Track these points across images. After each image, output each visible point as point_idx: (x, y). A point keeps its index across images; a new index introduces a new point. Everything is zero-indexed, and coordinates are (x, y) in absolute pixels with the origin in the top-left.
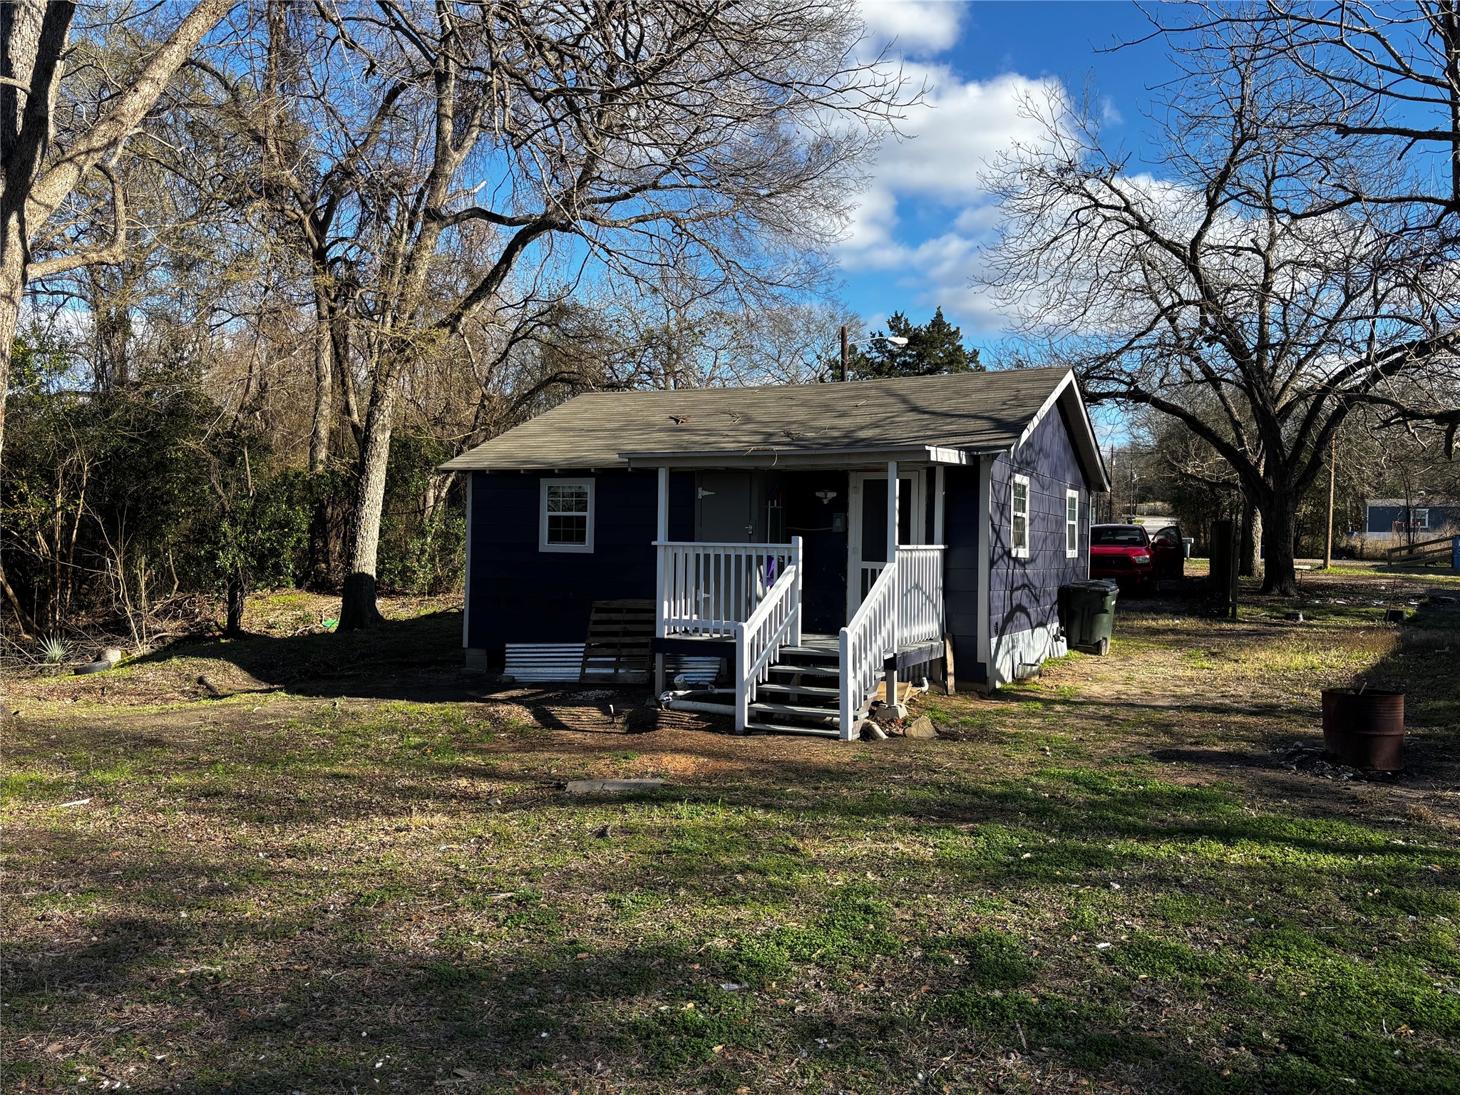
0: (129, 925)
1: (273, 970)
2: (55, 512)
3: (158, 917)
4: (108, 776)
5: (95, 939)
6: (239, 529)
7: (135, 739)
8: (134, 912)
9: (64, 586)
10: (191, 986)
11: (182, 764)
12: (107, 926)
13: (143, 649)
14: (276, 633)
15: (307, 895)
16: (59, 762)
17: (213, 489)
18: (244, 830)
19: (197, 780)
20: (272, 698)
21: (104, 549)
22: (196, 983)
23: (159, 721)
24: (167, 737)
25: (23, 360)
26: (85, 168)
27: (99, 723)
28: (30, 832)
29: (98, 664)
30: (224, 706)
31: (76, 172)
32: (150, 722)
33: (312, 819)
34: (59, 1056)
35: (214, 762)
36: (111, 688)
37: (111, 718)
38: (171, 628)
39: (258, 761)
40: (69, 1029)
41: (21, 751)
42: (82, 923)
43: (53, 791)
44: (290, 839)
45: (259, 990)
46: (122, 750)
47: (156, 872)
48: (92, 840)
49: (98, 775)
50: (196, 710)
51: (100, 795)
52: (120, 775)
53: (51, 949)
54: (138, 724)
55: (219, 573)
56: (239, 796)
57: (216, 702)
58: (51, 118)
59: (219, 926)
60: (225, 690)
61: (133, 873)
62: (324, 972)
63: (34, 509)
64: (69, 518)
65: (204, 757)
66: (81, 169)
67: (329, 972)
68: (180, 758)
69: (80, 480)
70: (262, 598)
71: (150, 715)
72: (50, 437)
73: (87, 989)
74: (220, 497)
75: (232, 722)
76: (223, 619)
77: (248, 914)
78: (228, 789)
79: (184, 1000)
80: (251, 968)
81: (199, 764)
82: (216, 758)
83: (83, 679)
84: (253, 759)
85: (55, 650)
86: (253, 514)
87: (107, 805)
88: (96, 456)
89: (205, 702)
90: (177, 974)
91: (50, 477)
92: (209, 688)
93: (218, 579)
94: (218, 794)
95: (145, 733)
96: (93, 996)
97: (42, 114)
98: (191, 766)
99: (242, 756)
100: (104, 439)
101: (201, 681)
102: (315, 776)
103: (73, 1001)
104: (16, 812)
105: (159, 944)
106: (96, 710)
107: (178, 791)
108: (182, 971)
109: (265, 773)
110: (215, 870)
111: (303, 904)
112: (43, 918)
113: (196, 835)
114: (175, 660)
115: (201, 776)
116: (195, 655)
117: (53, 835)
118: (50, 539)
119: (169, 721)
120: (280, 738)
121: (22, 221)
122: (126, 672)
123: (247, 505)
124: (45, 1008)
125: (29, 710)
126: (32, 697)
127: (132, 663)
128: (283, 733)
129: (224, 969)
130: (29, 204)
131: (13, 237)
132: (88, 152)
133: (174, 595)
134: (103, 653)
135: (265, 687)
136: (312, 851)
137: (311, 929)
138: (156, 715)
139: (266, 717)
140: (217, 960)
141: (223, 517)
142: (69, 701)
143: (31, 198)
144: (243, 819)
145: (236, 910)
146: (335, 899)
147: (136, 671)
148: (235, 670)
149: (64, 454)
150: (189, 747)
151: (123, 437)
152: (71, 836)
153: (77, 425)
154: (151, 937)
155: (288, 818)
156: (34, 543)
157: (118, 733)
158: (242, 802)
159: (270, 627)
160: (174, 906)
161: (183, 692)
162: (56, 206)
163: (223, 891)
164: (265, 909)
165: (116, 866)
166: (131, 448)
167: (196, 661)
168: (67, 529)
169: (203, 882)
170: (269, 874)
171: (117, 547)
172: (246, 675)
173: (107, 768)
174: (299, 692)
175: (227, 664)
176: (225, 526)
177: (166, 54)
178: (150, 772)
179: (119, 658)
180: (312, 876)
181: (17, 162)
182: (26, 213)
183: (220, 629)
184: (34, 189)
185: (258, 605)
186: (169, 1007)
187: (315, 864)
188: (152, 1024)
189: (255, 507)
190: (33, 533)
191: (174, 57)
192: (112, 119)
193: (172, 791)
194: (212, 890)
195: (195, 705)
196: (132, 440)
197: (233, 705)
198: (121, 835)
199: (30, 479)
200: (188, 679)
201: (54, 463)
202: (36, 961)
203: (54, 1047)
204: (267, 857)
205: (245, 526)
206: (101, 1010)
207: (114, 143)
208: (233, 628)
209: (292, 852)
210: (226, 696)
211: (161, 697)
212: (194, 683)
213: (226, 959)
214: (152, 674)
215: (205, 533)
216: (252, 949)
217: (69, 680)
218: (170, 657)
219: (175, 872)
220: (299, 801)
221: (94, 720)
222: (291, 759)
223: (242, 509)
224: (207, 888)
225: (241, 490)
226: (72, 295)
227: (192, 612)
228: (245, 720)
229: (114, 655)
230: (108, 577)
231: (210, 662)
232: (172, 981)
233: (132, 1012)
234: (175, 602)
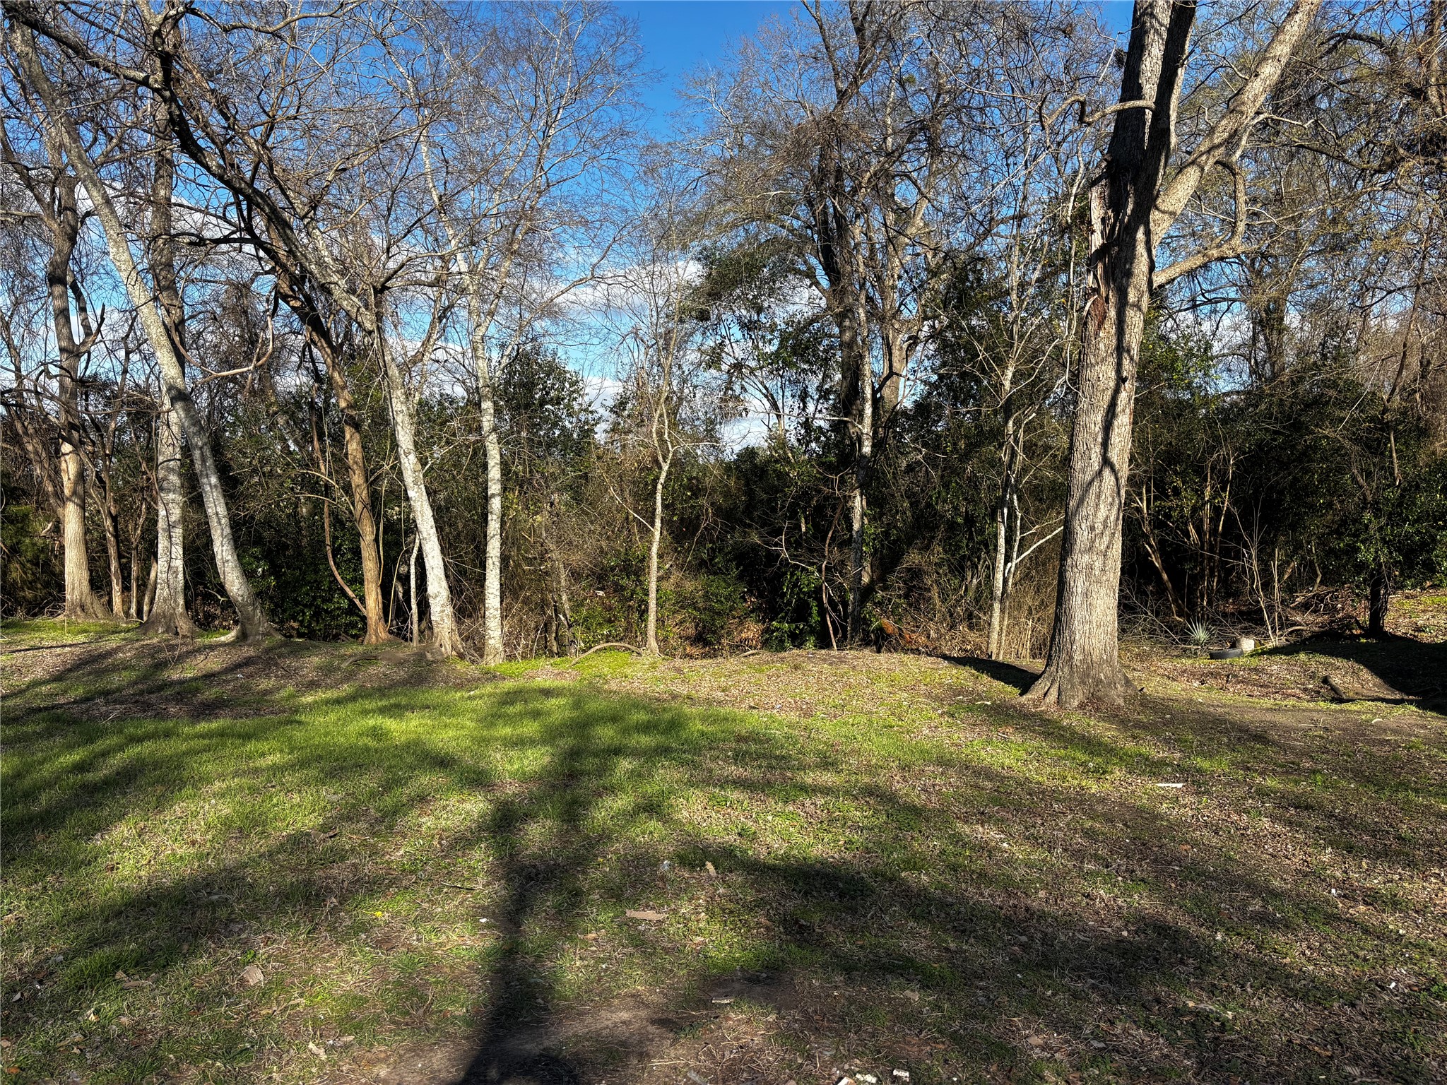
0: (1163, 929)
1: (1290, 1041)
2: (1204, 504)
3: (1193, 929)
4: (1206, 765)
5: (1125, 933)
6: (1383, 521)
7: (1241, 731)
8: (1175, 917)
9: (1212, 575)
10: (1193, 1025)
11: (1281, 766)
12: (1143, 923)
13: (1274, 642)
14: (1425, 637)
15: (1365, 960)
16: (1167, 741)
17: (1354, 478)
18: (1327, 855)
19: (1291, 786)
20: (1398, 711)
21: (1239, 538)
22: (1199, 1023)
23: (1269, 717)
24: (1273, 734)
25: (1172, 365)
26: (1206, 168)
27: (1212, 709)
28: (1121, 804)
29: (1232, 651)
30: (1342, 711)
31: (1198, 174)
32: (1260, 716)
33: (1411, 864)
34: (1037, 1050)
35: (1314, 772)
36: (1235, 676)
37: (1224, 706)
38: (1308, 622)
39: (1366, 779)
40: (1057, 1025)
41: (1139, 725)
42: (1119, 913)
43: (1154, 768)
44: (1376, 882)
45: (1263, 1061)
46: (1226, 740)
47: (1212, 878)
48: (1170, 827)
49: (1200, 762)
50: (1311, 711)
51: (1193, 782)
52: (1217, 765)
53: (1084, 931)
54: (1248, 717)
55: (1360, 567)
56: (1331, 815)
57: (1334, 706)
58: (1172, 128)
59: (1251, 963)
60: (1351, 694)
61: (1193, 872)
62: (1348, 1069)
63: (1188, 501)
64: (1217, 510)
65: (1307, 764)
66: (1203, 170)
67: (1355, 1071)
68: (1281, 759)
69: (1226, 471)
70: (1414, 597)
71: (1262, 709)
72: (1200, 435)
73: (1093, 987)
74: (1361, 487)
75: (1345, 730)
76: (1364, 617)
77: (1288, 960)
78: (1321, 806)
79: (1179, 1039)
80: (1265, 1029)
81: (1299, 770)
82: (1319, 767)
83: (1217, 663)
84: (1358, 775)
85: (1200, 634)
86: (1400, 505)
87: (1198, 793)
88: (1240, 450)
89: (1322, 704)
90: (1185, 1005)
91: (1200, 472)
92: (1334, 689)
93: (1359, 574)
94: (1308, 807)
95: (1252, 727)
96: (1096, 997)
97: (1165, 126)
98: (1291, 770)
99: (1347, 770)
100: (1249, 434)
101: (1325, 680)
102: (1427, 811)
103: (1075, 995)
104: (1117, 783)
105: (1182, 962)
106: (1216, 696)
107: (1268, 795)
108: (1191, 1004)
109: (1368, 795)
110: (1275, 894)
111: (1355, 970)
112: (1088, 896)
113: (1274, 848)
114: (1302, 656)
115: (1297, 783)
116: (1323, 652)
117: (1139, 811)
118: (1199, 530)
119: (1279, 718)
120: (1396, 758)
121: (1148, 233)
122: (1254, 662)
123: (1392, 495)
124: (1050, 993)
125: (1154, 687)
126: (1163, 676)
127: (1263, 653)
128: (1401, 752)
129: (1235, 1018)
130: (1155, 215)
131: (1141, 249)
132: (1209, 152)
133: (1317, 589)
134: (1238, 640)
135: (1398, 697)
136: (1395, 904)
137: (1353, 1005)
138: (1267, 710)
139: (1385, 731)
140: (1232, 1005)
141: (1364, 508)
142: (1196, 684)
143: (1157, 209)
144: (1331, 843)
145: (1275, 951)
146: (1400, 976)
147: (1263, 662)
148: (1365, 674)
149: (1211, 450)
150: (1292, 749)
151: (1267, 429)
152: (1156, 817)
153: (1225, 422)
154: (1176, 952)
155: (1382, 854)
156: (1187, 535)
157: (1225, 721)
158: (1333, 823)
159: (1419, 630)
160: (1213, 922)
161: (1305, 690)
162: (1179, 212)
163: (1273, 924)
164: (1309, 960)
165: (1179, 860)
166: (1275, 440)
167: (1324, 659)
168: (1214, 521)
169: (1256, 906)
170: (1332, 919)
171: (1251, 537)
172: (1378, 680)
173: (1210, 755)
174: (1434, 708)
175: (1356, 666)
176: (1367, 516)
177: (1288, 27)
178: (1248, 769)
179: (1252, 647)
180: (1383, 935)
181: (1143, 176)
182: (1152, 224)
183: (1361, 628)
184: (1160, 200)
185: (1408, 604)
186: (1161, 1041)
187: (1393, 922)
188: (1135, 1054)
189: (1402, 496)
190: (1186, 524)
191: (1295, 28)
192: (1232, 112)
193: (1263, 793)
194: (1263, 919)
195: (1312, 705)
196: (1275, 432)
197: (1351, 712)
198: (1199, 828)
199: (1183, 475)
200: (1313, 676)
201: (1203, 460)
202: (1063, 938)
203: (1036, 1040)
204: (1339, 896)
205: (1389, 518)
206: (1095, 1015)
207: (1234, 135)
208: (1375, 627)
209: (1371, 898)
210: (1348, 701)
211: (1281, 690)
212: (1318, 682)
213: (1243, 1006)
214: (1276, 667)
215: (1348, 525)
216: (1278, 1006)
217: (1203, 663)
218: (1298, 652)
219: (1232, 883)
220: (1400, 838)
221: (1209, 706)
222: (1405, 786)
223: (1387, 500)
224: (1257, 913)
225: (1386, 478)
226: (1234, 301)
227: (1334, 607)
228: (1360, 731)
229: (1248, 644)
230: (1243, 566)
231: (1339, 662)
232: (1177, 1010)
233: (1124, 1030)
234: (1317, 596)
